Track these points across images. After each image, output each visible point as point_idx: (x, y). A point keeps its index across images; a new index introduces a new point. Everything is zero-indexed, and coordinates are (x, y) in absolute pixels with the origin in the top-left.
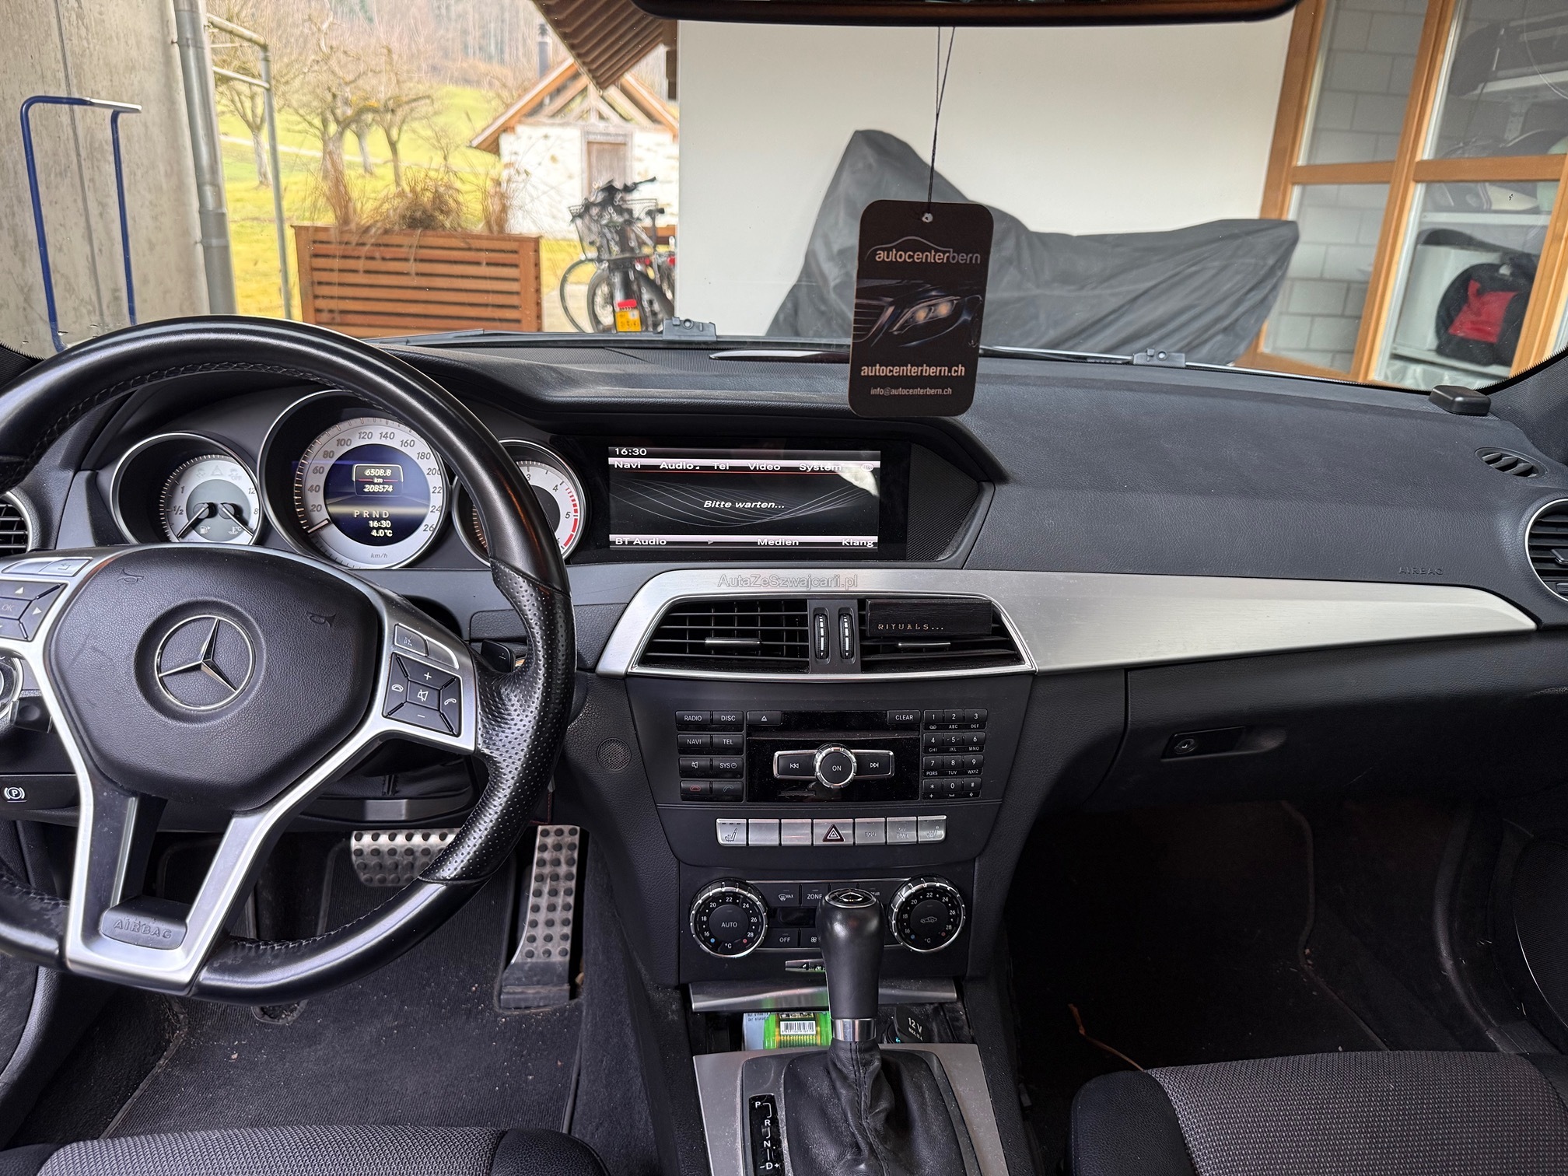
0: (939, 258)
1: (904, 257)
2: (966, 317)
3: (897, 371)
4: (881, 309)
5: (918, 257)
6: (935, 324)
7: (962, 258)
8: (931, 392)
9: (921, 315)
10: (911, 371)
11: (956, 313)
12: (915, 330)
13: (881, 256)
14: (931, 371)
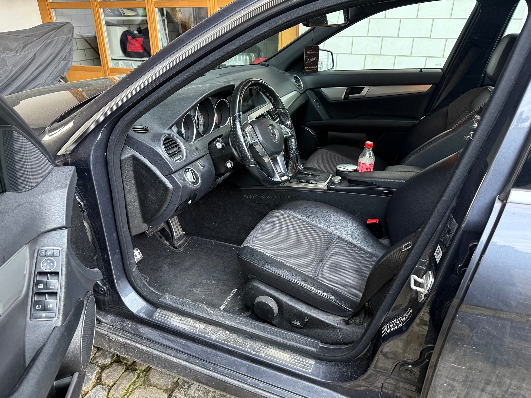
0: (313, 53)
1: (310, 53)
2: (317, 60)
3: (309, 68)
4: (307, 60)
5: (311, 53)
6: (314, 61)
7: (316, 52)
8: (313, 70)
9: (312, 60)
10: (311, 67)
11: (316, 59)
12: (311, 62)
13: (307, 53)
14: (313, 67)
